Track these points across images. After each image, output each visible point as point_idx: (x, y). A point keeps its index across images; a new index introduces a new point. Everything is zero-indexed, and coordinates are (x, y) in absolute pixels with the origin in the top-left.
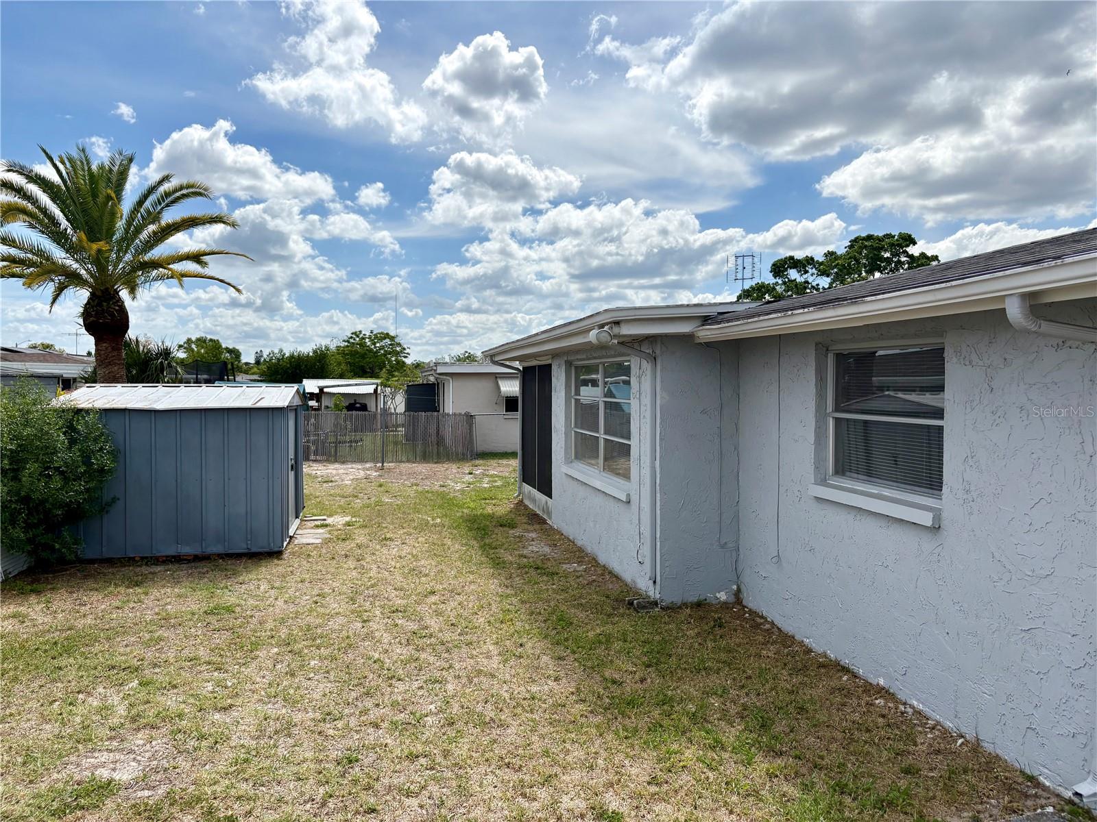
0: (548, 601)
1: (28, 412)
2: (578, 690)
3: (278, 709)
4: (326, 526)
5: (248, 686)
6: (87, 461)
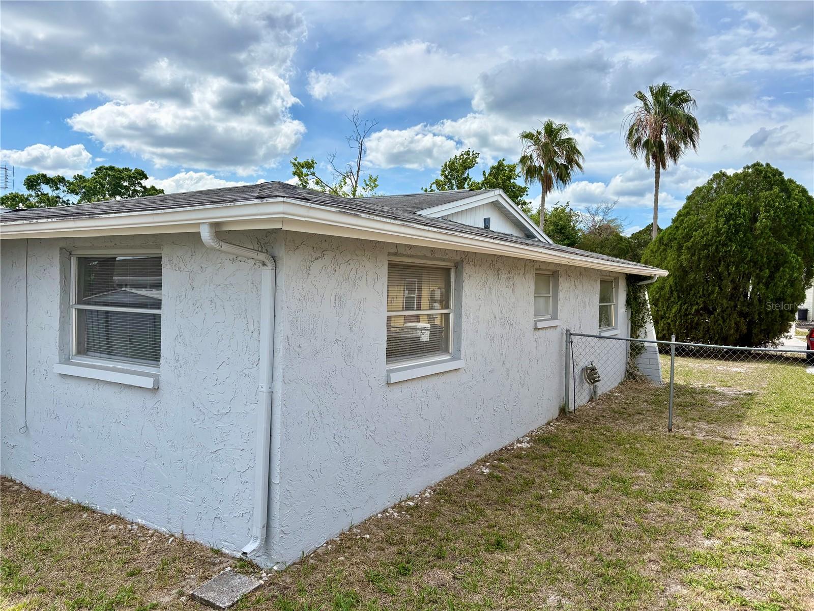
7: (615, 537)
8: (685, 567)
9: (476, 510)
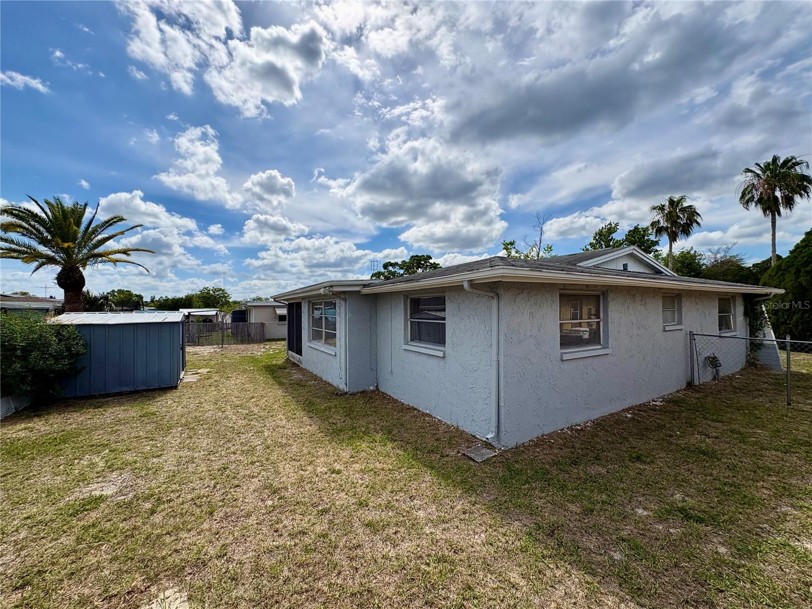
0: (304, 396)
1: (32, 327)
2: (319, 428)
3: (185, 453)
4: (198, 373)
5: (169, 445)
6: (69, 349)
7: (731, 468)
8: (797, 496)
9: (621, 436)
